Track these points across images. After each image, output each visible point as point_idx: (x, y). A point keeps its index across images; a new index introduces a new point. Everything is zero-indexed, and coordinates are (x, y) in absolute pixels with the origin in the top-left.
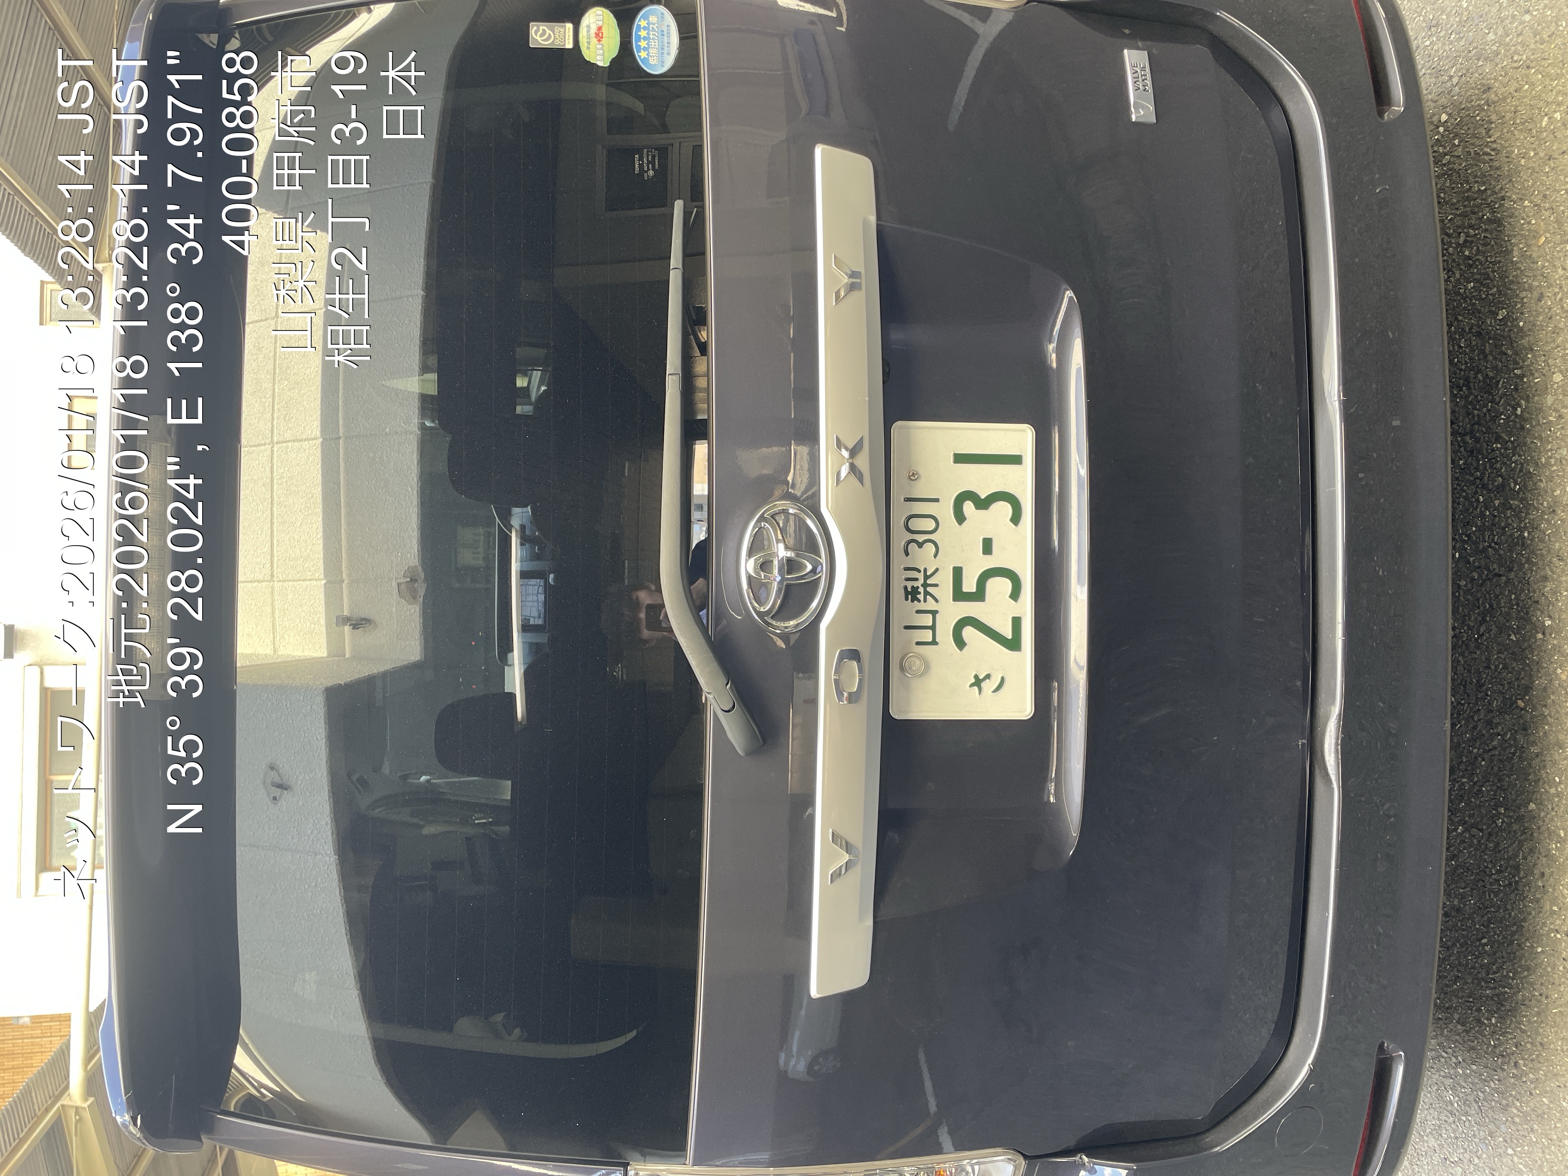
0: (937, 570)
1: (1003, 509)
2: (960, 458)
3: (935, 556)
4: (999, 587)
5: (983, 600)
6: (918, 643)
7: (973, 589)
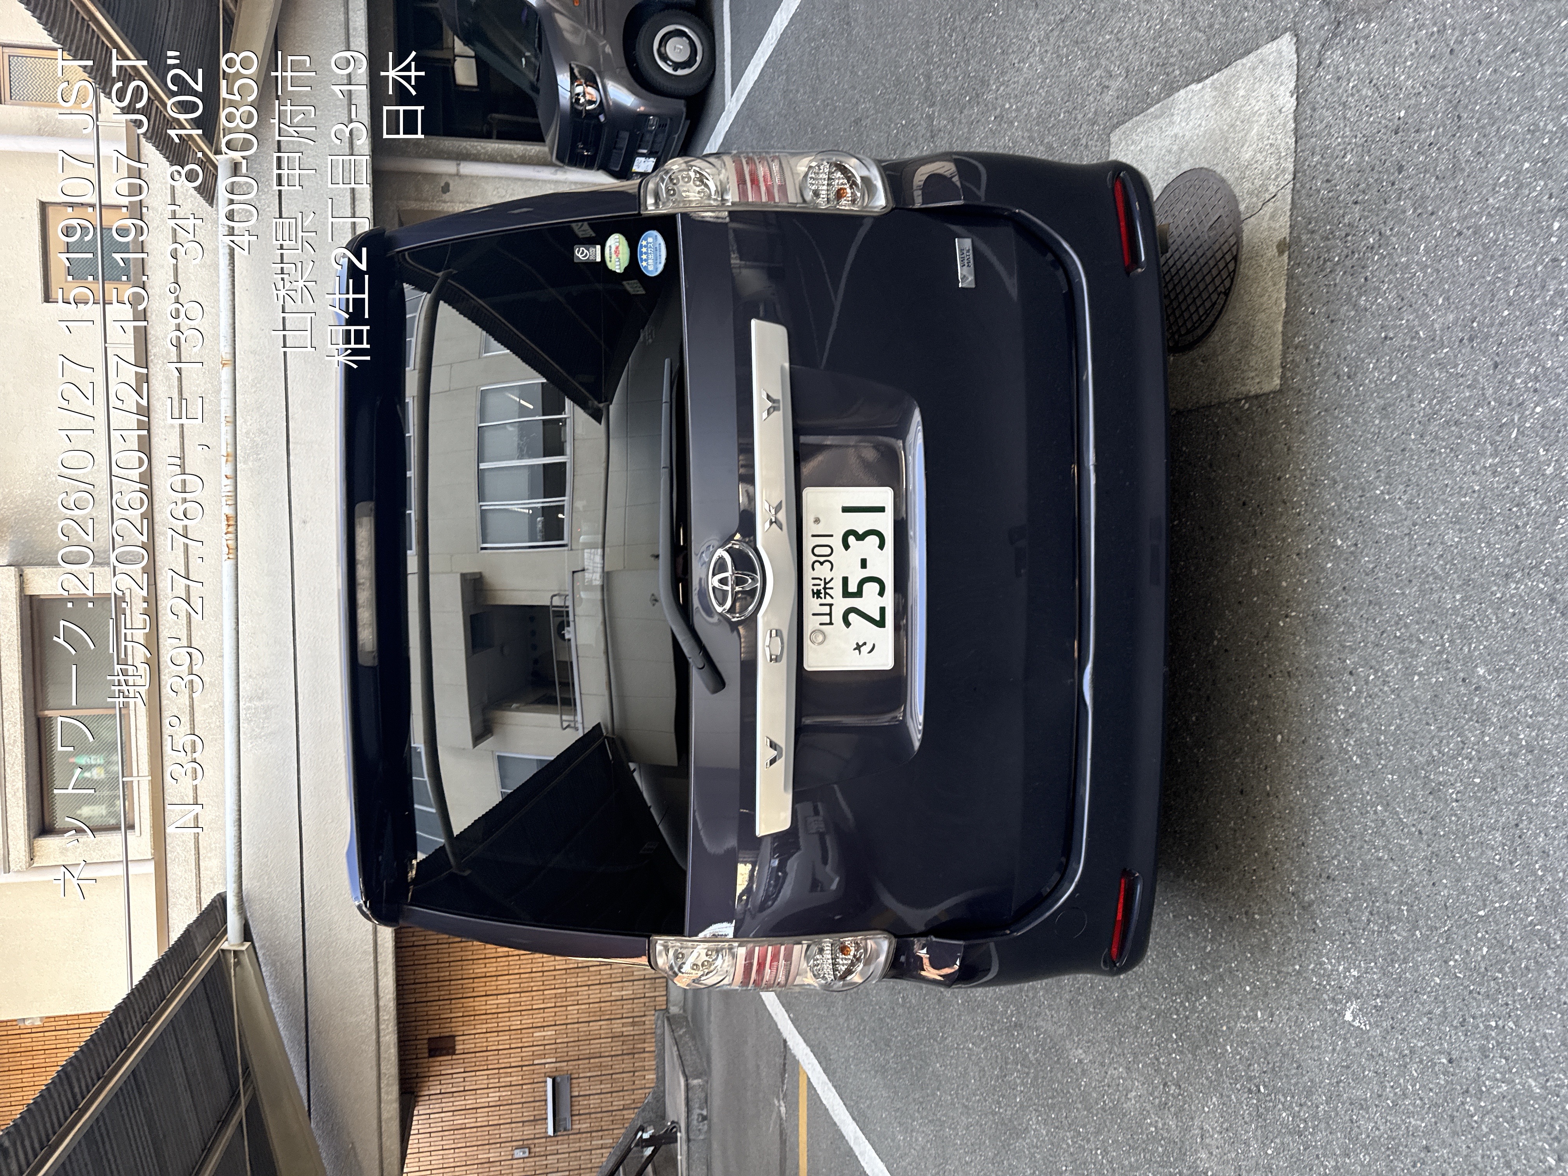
0: (832, 579)
1: (874, 540)
2: (846, 510)
3: (831, 570)
4: (871, 588)
5: (861, 596)
6: (821, 624)
7: (855, 590)
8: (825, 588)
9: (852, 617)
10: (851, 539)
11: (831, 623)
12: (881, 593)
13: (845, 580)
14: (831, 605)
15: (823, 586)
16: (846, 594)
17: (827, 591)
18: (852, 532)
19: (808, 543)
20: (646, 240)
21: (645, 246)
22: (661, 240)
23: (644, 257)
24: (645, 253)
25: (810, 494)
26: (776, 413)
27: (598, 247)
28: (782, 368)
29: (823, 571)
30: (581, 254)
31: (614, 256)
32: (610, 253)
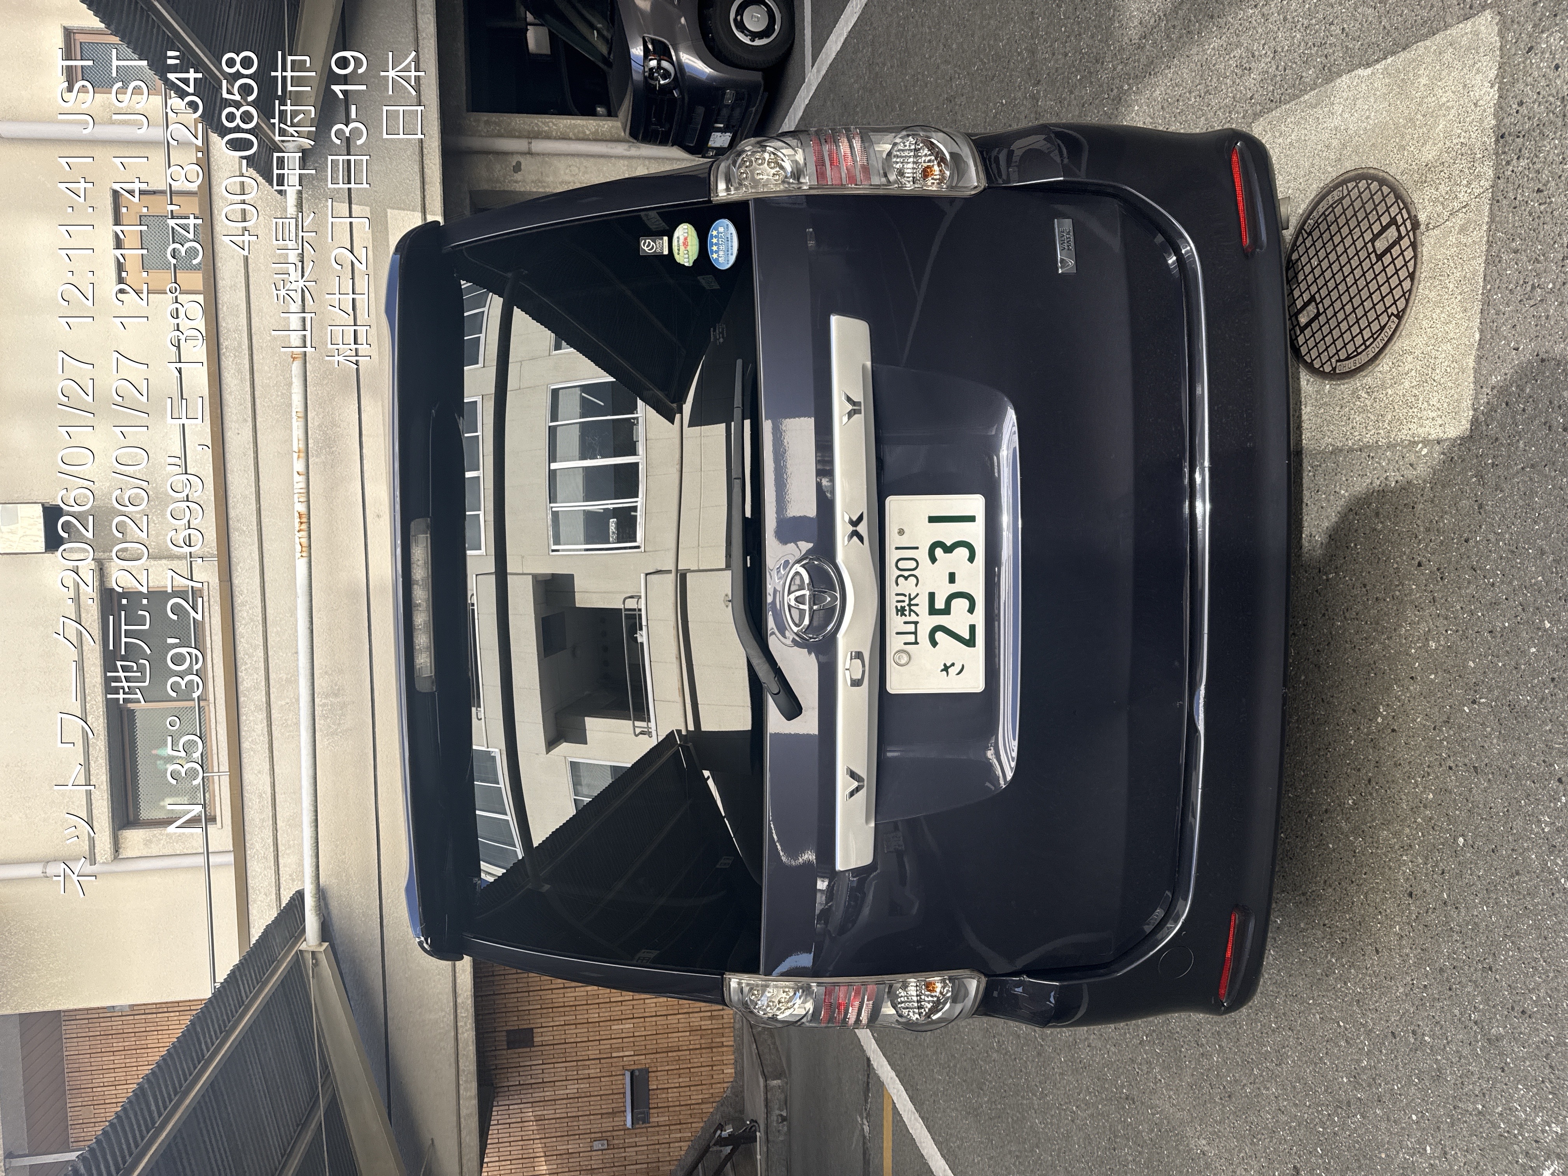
0: (918, 595)
1: (963, 552)
2: (932, 520)
3: (917, 585)
4: (960, 605)
5: (949, 614)
6: (905, 644)
7: (943, 607)
8: (910, 605)
9: (939, 636)
10: (939, 552)
11: (916, 643)
12: (971, 610)
13: (932, 596)
14: (916, 623)
15: (907, 602)
16: (933, 611)
17: (912, 607)
18: (937, 544)
19: (892, 556)
20: (716, 229)
21: (716, 236)
22: (732, 229)
23: (715, 248)
24: (716, 244)
25: (895, 504)
26: (856, 416)
27: (666, 238)
28: (864, 367)
29: (907, 587)
30: (648, 246)
31: (682, 248)
32: (679, 246)
